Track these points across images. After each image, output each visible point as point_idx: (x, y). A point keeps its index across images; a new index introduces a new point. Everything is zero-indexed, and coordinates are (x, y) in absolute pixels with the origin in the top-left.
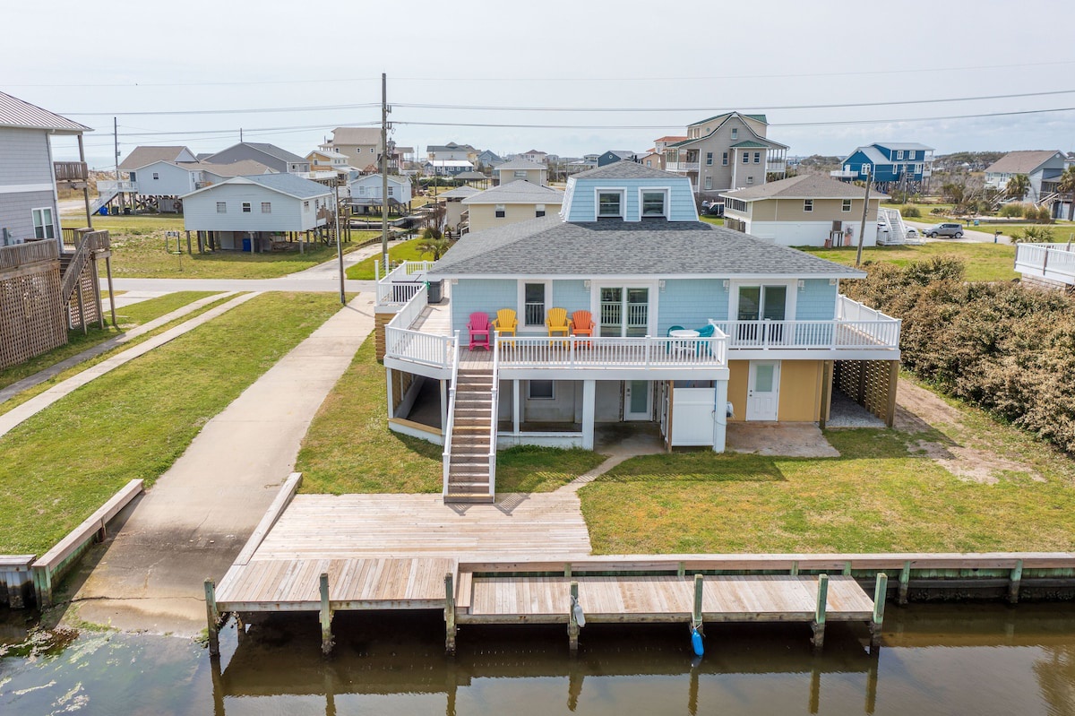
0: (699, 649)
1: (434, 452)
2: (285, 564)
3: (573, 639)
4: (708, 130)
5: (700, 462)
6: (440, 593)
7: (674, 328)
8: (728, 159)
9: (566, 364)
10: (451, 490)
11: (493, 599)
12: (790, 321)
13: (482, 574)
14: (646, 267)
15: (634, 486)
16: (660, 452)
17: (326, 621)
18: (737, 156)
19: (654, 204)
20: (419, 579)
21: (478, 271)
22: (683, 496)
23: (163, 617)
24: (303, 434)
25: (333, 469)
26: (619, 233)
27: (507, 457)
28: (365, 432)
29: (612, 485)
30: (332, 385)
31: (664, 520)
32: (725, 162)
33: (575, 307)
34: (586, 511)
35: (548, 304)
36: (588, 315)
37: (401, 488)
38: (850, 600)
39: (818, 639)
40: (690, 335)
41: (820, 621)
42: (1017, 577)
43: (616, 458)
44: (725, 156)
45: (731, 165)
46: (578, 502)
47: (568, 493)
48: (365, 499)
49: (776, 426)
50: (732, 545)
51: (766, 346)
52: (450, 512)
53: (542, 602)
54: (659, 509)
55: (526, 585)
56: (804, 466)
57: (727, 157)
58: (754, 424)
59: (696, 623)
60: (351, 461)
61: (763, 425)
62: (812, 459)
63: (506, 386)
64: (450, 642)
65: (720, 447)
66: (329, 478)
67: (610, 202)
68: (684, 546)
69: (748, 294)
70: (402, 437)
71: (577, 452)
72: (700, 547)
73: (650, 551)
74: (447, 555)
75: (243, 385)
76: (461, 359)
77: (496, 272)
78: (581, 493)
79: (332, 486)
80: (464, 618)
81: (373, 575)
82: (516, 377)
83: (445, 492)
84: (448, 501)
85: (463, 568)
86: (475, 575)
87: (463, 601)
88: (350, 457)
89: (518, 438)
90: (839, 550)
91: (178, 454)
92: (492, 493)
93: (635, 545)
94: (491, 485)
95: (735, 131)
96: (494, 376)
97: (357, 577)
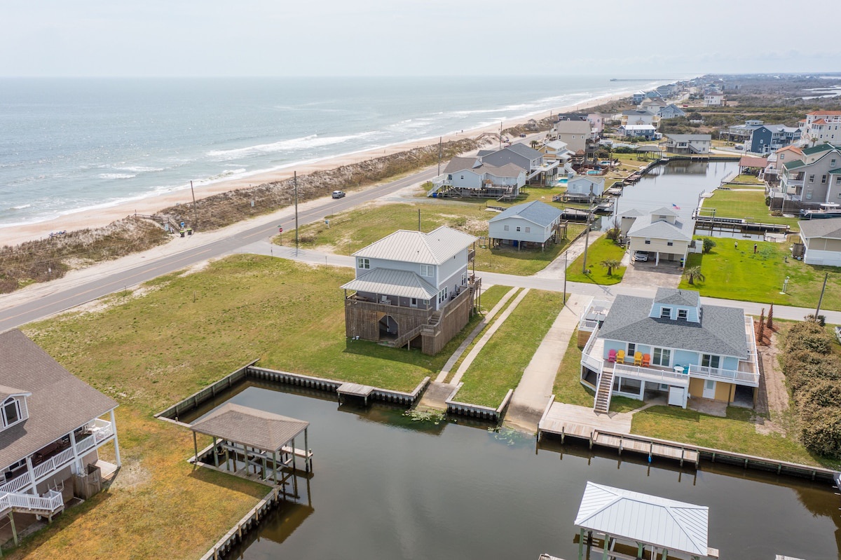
0: (650, 460)
1: (592, 393)
2: (553, 422)
3: (620, 452)
4: (813, 159)
5: (676, 411)
6: (590, 436)
7: (677, 365)
8: (826, 179)
9: (636, 374)
10: (596, 408)
11: (602, 440)
12: (720, 369)
13: (600, 433)
14: (670, 344)
15: (650, 415)
16: (665, 405)
17: (563, 437)
18: (832, 179)
19: (683, 314)
20: (585, 431)
21: (613, 338)
22: (663, 422)
23: (524, 428)
24: (554, 379)
25: (563, 394)
26: (666, 325)
27: (614, 399)
28: (572, 382)
29: (645, 415)
30: (562, 358)
31: (653, 428)
32: (824, 181)
33: (645, 352)
34: (633, 421)
35: (636, 350)
36: (649, 355)
37: (582, 404)
38: (693, 457)
39: (681, 464)
40: (682, 369)
41: (682, 460)
42: (746, 461)
43: (650, 404)
44: (824, 177)
45: (828, 184)
46: (631, 418)
47: (630, 415)
48: (572, 406)
49: (712, 401)
50: (669, 438)
51: (709, 376)
52: (595, 414)
53: (614, 443)
54: (654, 424)
55: (611, 438)
56: (709, 418)
57: (825, 179)
58: (705, 399)
59: (650, 455)
60: (569, 392)
61: (708, 400)
62: (716, 417)
63: (617, 378)
64: (591, 447)
65: (685, 407)
66: (562, 398)
67: (666, 311)
68: (655, 436)
69: (706, 357)
70: (584, 386)
71: (637, 401)
72: (659, 437)
73: (646, 435)
74: (593, 427)
75: (532, 353)
76: (605, 366)
77: (619, 339)
78: (634, 415)
79: (563, 400)
80: (594, 442)
81: (574, 428)
82: (620, 376)
83: (594, 409)
84: (595, 411)
85: (596, 431)
86: (599, 433)
87: (595, 439)
88: (568, 391)
89: (619, 393)
90: (698, 445)
91: (519, 381)
92: (607, 411)
93: (642, 433)
94: (607, 409)
95: (833, 161)
96: (613, 375)
97: (570, 428)
